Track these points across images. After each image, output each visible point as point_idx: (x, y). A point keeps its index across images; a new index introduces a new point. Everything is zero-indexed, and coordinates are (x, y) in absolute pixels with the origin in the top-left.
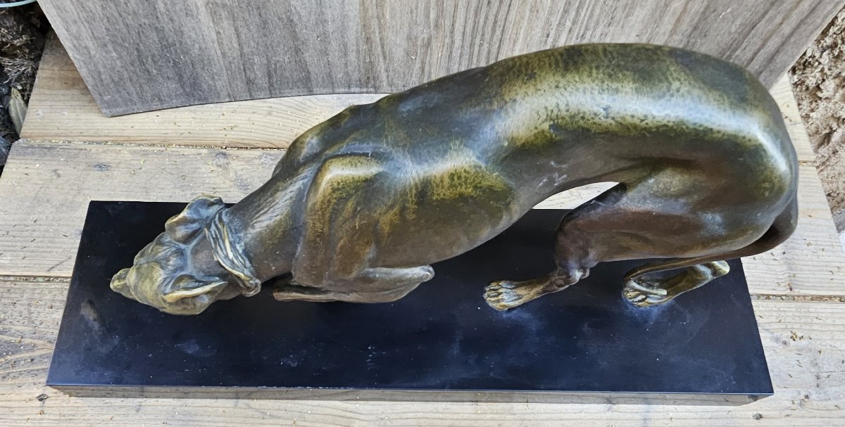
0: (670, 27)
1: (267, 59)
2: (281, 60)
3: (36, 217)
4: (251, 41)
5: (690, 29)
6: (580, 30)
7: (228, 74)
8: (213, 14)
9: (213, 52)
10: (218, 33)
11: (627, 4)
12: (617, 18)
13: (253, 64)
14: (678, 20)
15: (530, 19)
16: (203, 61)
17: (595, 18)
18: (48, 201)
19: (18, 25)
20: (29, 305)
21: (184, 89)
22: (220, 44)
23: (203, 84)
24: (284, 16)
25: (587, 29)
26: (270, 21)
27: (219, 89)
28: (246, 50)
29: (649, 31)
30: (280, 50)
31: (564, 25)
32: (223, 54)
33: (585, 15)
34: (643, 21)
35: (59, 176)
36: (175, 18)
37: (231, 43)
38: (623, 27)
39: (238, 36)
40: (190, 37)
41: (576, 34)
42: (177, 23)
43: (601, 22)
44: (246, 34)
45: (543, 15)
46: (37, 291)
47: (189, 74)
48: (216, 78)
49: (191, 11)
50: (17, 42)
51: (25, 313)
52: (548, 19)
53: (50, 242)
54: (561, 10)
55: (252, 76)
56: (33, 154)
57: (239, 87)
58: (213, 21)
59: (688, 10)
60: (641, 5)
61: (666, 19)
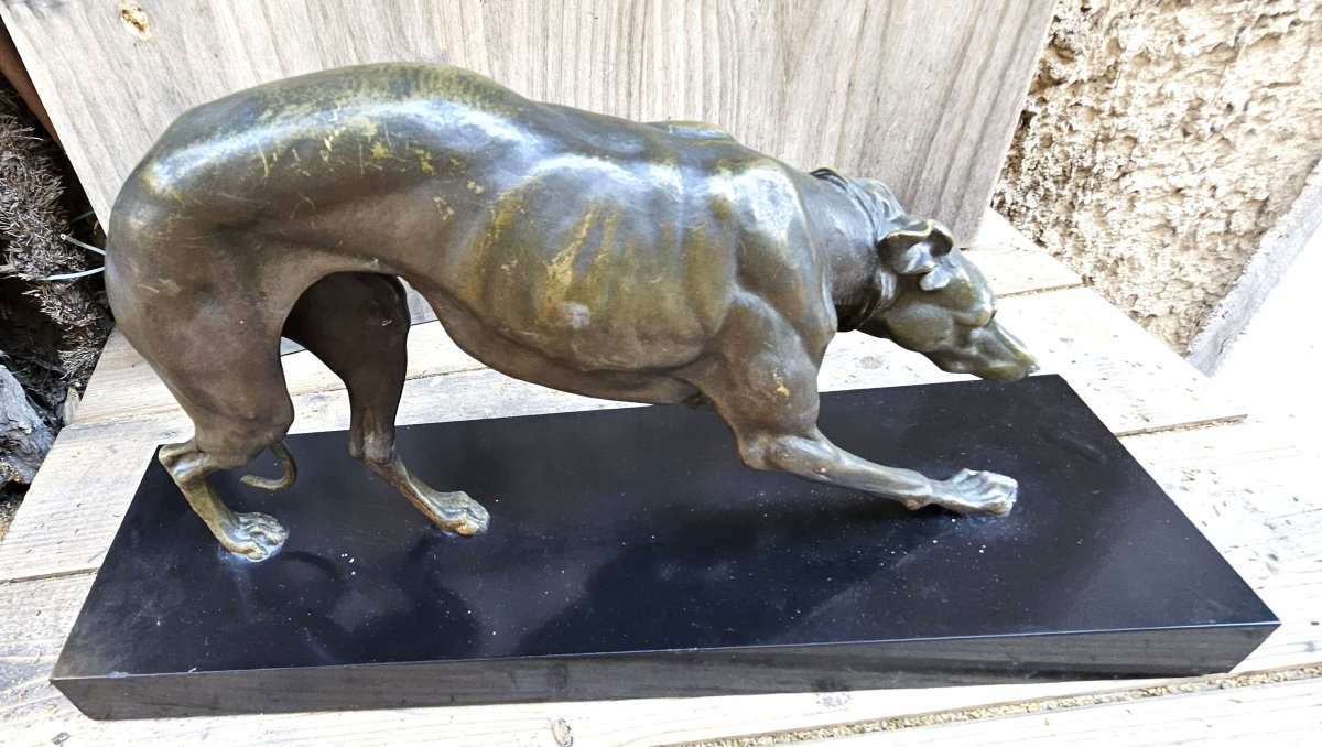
3: (78, 501)
5: (857, 157)
14: (839, 148)
18: (98, 480)
19: (84, 302)
20: (58, 609)
34: (798, 158)
35: (115, 451)
46: (72, 589)
50: (81, 323)
51: (51, 621)
53: (96, 526)
56: (85, 434)
59: (847, 134)
60: (790, 139)
61: (824, 150)
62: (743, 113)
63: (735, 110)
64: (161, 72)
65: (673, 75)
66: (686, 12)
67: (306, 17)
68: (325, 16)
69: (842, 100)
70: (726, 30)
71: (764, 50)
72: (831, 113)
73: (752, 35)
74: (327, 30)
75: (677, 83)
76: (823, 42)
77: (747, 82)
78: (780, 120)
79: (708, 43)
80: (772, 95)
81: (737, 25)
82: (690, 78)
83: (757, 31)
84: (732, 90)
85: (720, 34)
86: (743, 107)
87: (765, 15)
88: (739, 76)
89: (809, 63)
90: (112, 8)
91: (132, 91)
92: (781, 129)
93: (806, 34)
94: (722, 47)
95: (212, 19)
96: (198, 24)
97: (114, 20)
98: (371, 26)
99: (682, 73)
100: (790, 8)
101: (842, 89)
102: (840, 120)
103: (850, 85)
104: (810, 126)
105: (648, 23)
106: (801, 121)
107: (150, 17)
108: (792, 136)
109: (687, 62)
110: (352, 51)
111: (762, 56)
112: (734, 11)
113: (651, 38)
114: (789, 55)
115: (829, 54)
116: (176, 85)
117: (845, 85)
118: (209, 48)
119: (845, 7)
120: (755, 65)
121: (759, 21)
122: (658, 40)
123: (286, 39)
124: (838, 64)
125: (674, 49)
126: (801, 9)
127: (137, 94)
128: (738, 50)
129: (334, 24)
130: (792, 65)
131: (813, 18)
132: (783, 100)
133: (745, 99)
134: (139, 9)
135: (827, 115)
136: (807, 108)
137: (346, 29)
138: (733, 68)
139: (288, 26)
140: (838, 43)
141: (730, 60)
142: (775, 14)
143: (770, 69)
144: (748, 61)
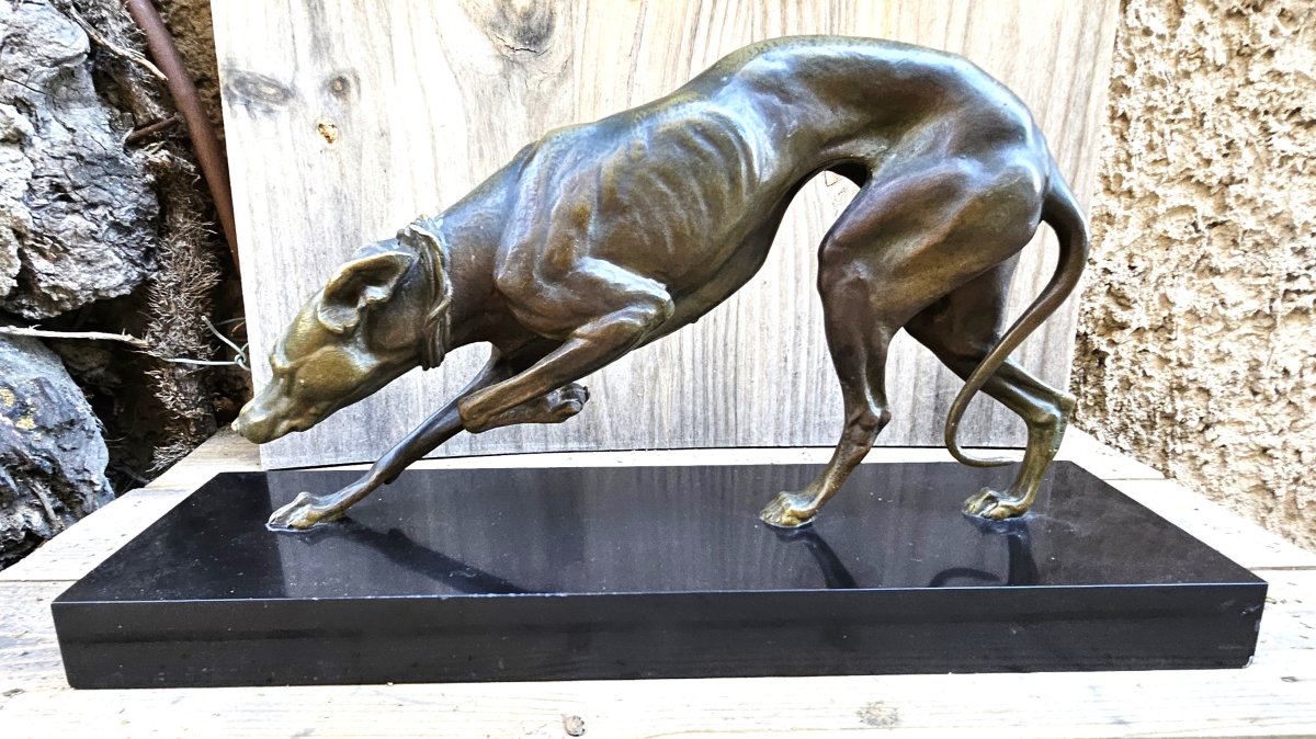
6: (819, 351)
15: (762, 339)
41: (816, 356)
45: (775, 333)
52: (781, 338)
54: (793, 327)
64: (337, 177)
67: (465, 154)
68: (481, 155)
74: (480, 165)
90: (312, 122)
91: (308, 187)
95: (389, 144)
96: (377, 144)
97: (311, 130)
107: (340, 133)
116: (345, 189)
118: (381, 164)
123: (444, 168)
127: (311, 190)
129: (487, 162)
134: (333, 126)
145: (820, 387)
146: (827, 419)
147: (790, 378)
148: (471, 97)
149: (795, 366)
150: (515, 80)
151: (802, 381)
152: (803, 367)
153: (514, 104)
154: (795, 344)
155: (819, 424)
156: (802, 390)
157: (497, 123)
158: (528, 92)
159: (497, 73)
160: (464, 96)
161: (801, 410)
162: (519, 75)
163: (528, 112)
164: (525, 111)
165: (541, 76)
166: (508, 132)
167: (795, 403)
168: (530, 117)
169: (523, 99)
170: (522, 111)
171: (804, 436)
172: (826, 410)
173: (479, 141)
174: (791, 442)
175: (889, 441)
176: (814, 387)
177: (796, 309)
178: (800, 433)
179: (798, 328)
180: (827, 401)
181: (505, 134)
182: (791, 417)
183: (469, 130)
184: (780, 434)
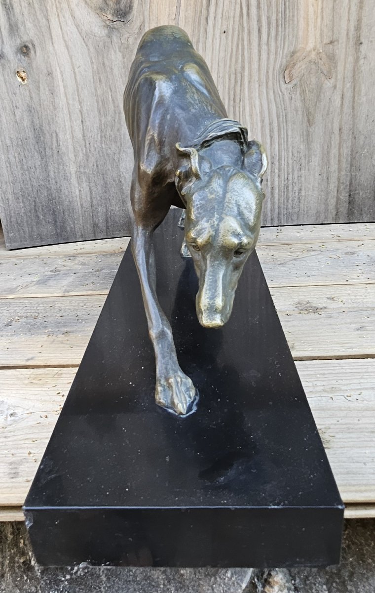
0: (336, 166)
1: (106, 209)
2: (114, 209)
4: (98, 196)
5: (349, 166)
6: (284, 175)
7: (83, 220)
8: (79, 178)
9: (76, 204)
10: (80, 191)
11: (306, 155)
12: (303, 164)
13: (98, 212)
14: (339, 161)
16: (69, 210)
17: (290, 166)
21: (56, 231)
22: (81, 198)
23: (68, 227)
24: (117, 179)
25: (288, 174)
26: (109, 183)
27: (76, 231)
28: (95, 202)
29: (325, 170)
30: (114, 202)
31: (274, 172)
32: (82, 205)
33: (284, 164)
34: (319, 165)
36: (58, 181)
37: (86, 197)
38: (309, 170)
39: (91, 193)
40: (65, 193)
41: (283, 178)
42: (58, 185)
43: (295, 168)
44: (95, 191)
47: (60, 219)
48: (76, 222)
49: (67, 177)
55: (97, 221)
57: (89, 230)
58: (78, 183)
59: (342, 154)
60: (314, 154)
61: (332, 162)
62: (290, 140)
63: (285, 138)
64: (28, 98)
65: (255, 119)
66: (259, 91)
67: (92, 81)
68: (100, 81)
69: (337, 137)
70: (278, 100)
71: (297, 111)
72: (333, 142)
73: (291, 103)
74: (100, 87)
75: (257, 123)
76: (324, 108)
77: (290, 125)
78: (308, 144)
79: (270, 105)
80: (303, 132)
81: (283, 98)
82: (263, 121)
83: (293, 101)
84: (284, 128)
85: (275, 102)
86: (289, 137)
87: (296, 94)
88: (286, 122)
89: (319, 118)
90: (13, 71)
91: (15, 105)
92: (309, 149)
93: (316, 105)
94: (277, 107)
95: (53, 78)
96: (47, 80)
97: (13, 75)
98: (119, 87)
99: (259, 118)
100: (307, 92)
101: (337, 132)
102: (337, 147)
103: (340, 129)
104: (323, 149)
105: (242, 94)
106: (318, 146)
107: (28, 75)
108: (315, 153)
109: (261, 113)
110: (110, 97)
111: (296, 113)
112: (281, 91)
113: (243, 101)
114: (309, 114)
115: (328, 114)
116: (33, 104)
117: (338, 129)
118: (50, 90)
119: (333, 93)
120: (293, 117)
121: (293, 97)
122: (247, 102)
123: (82, 89)
124: (333, 119)
125: (255, 107)
126: (312, 92)
127: (16, 106)
128: (285, 109)
129: (104, 84)
130: (311, 118)
131: (318, 97)
132: (308, 135)
133: (290, 133)
134: (24, 72)
135: (331, 144)
136: (320, 139)
137: (108, 87)
138: (283, 118)
139: (84, 84)
140: (331, 109)
141: (281, 114)
142: (300, 94)
143: (301, 119)
144: (289, 115)
145: (286, 194)
146: (291, 211)
147: (270, 190)
148: (92, 49)
149: (272, 183)
150: (115, 39)
151: (277, 191)
152: (276, 183)
153: (115, 52)
154: (272, 171)
155: (286, 214)
156: (276, 196)
157: (107, 63)
158: (122, 44)
159: (105, 35)
160: (89, 49)
161: (276, 207)
162: (116, 35)
163: (123, 56)
164: (121, 55)
165: (127, 35)
166: (113, 67)
167: (273, 204)
168: (123, 58)
169: (120, 48)
170: (119, 55)
171: (278, 220)
172: (290, 206)
173: (98, 74)
174: (272, 224)
175: (324, 221)
176: (283, 194)
177: (271, 153)
178: (276, 219)
179: (273, 163)
180: (290, 201)
181: (111, 69)
182: (271, 210)
183: (93, 68)
184: (266, 220)
